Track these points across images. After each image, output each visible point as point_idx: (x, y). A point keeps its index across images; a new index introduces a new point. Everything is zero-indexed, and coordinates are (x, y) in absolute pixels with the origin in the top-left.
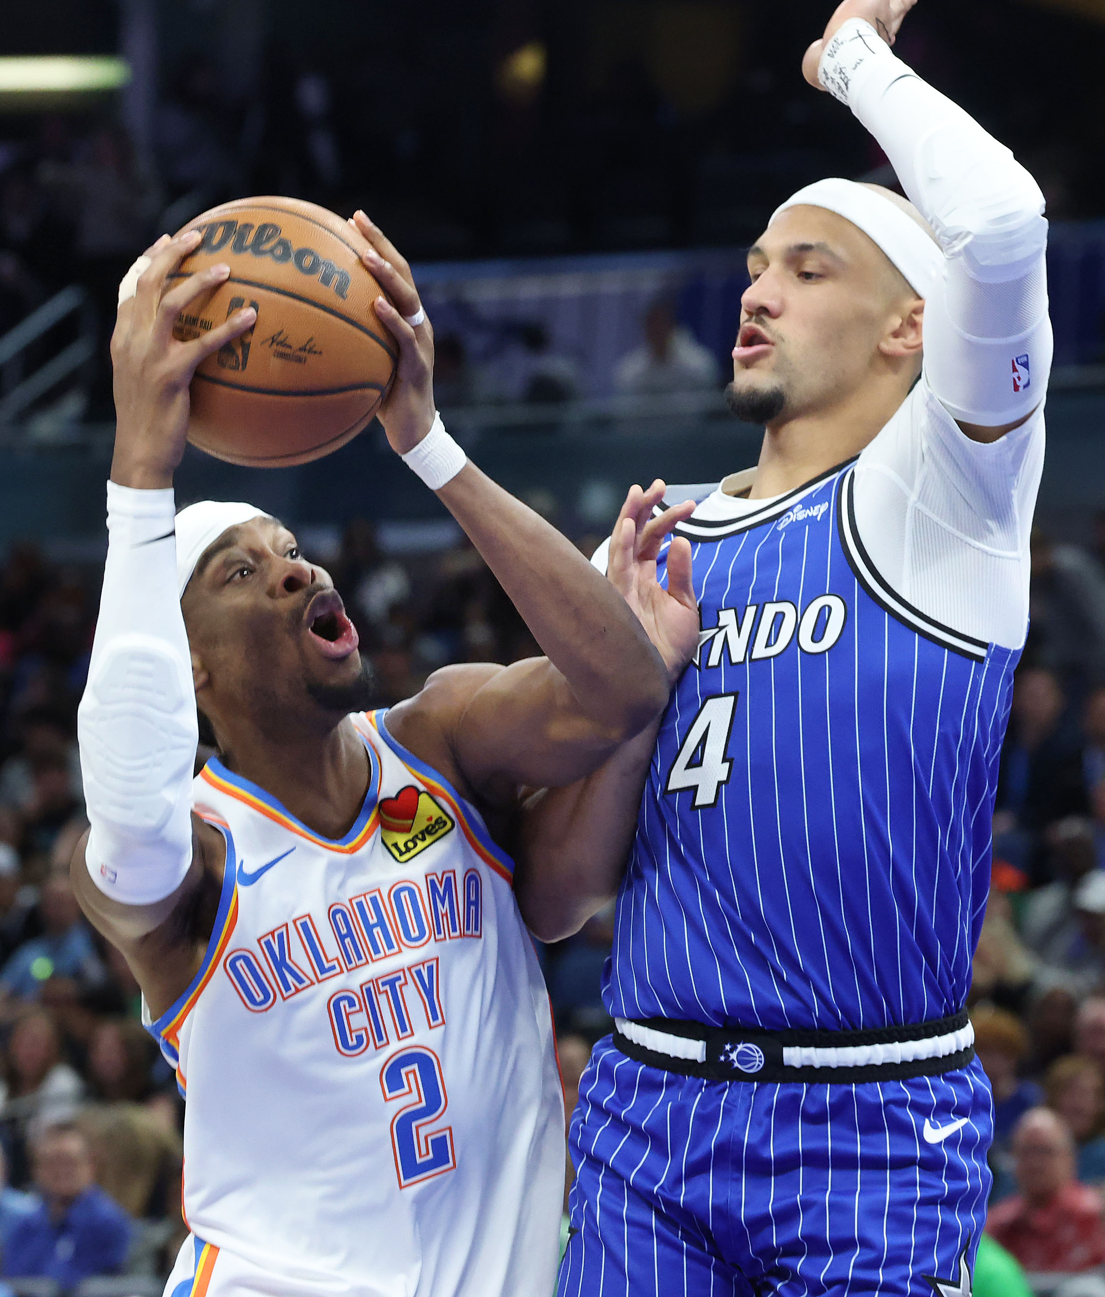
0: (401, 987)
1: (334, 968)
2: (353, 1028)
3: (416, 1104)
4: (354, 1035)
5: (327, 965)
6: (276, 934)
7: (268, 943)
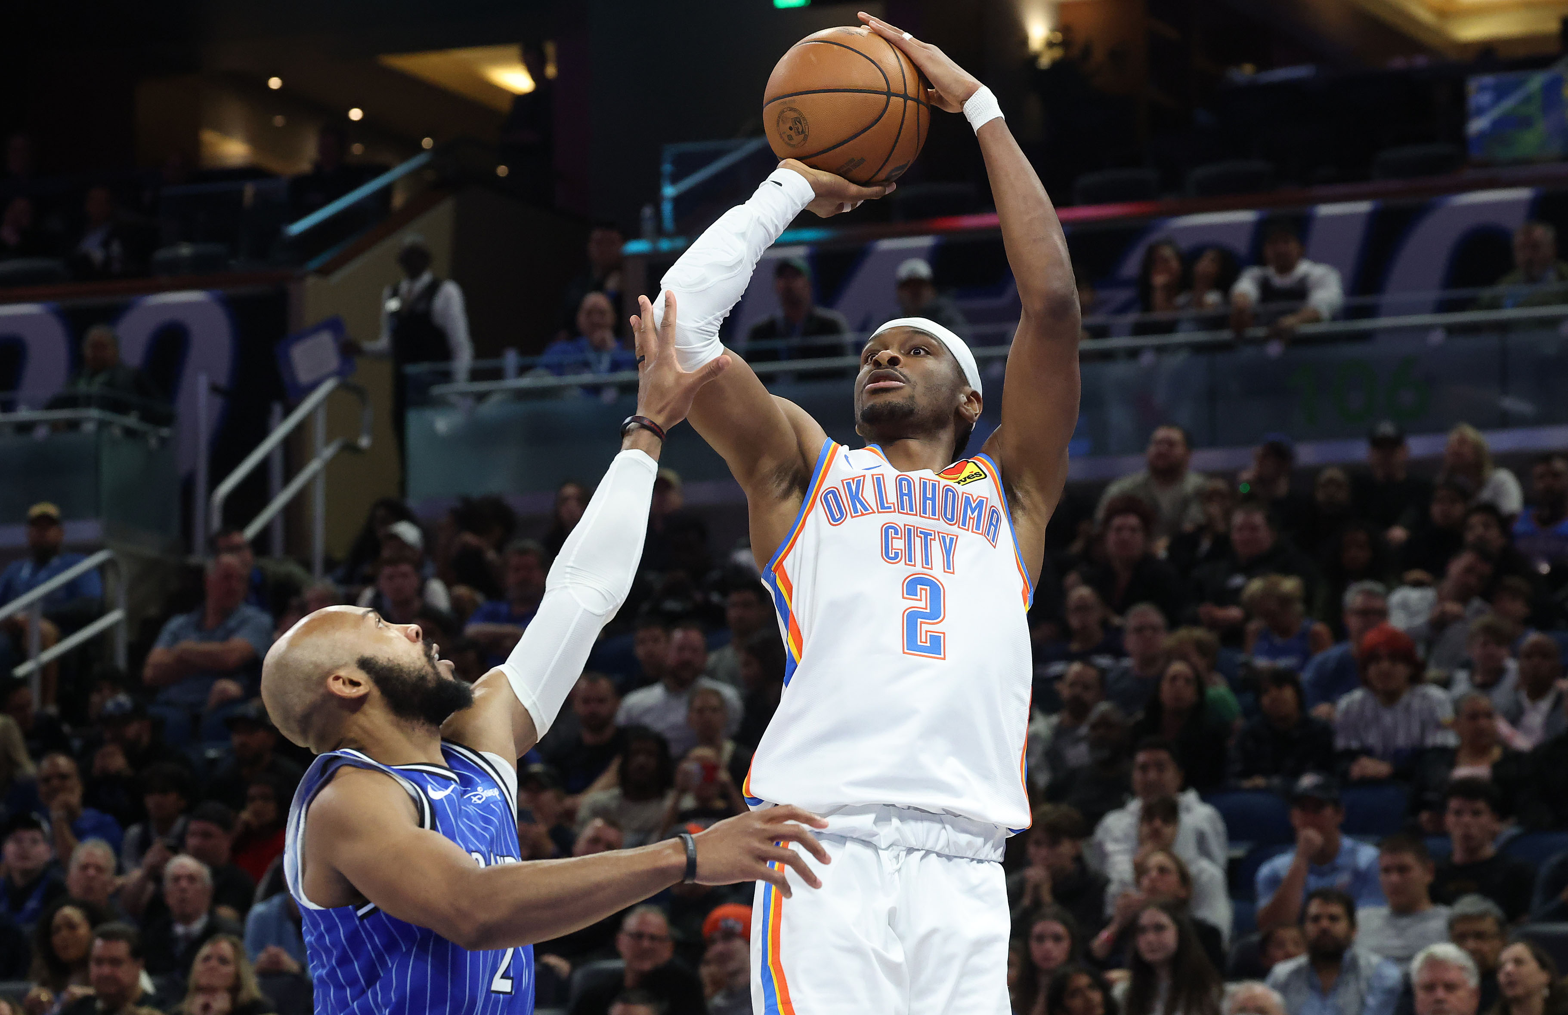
0: (931, 539)
1: (890, 508)
2: (894, 547)
3: (924, 609)
4: (894, 551)
5: (886, 505)
6: (856, 480)
7: (849, 484)
